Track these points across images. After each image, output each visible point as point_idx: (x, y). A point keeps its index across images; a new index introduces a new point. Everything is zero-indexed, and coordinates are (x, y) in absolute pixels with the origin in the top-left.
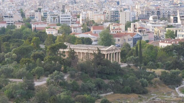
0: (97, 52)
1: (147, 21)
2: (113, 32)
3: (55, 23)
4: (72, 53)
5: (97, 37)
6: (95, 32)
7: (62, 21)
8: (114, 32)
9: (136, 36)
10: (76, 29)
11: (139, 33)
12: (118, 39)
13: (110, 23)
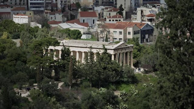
0: (102, 51)
1: (157, 5)
2: (110, 20)
3: (22, 6)
4: (66, 53)
5: (87, 28)
6: (84, 20)
7: (32, 3)
8: (112, 20)
9: (145, 27)
10: (54, 16)
11: (149, 23)
12: (120, 32)
13: (103, 7)
